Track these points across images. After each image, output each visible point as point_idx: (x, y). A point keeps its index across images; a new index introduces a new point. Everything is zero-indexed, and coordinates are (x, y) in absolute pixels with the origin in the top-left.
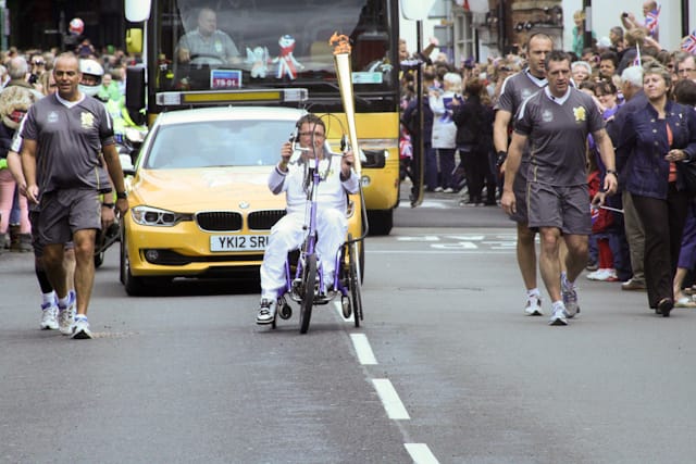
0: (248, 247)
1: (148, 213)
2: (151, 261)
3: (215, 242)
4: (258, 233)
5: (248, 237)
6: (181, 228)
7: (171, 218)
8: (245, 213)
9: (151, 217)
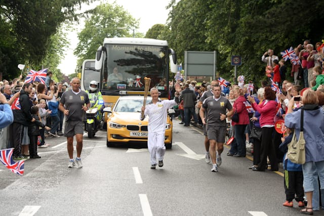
0: (141, 136)
1: (113, 124)
2: (113, 138)
3: (131, 134)
4: (143, 132)
5: (140, 133)
6: (122, 129)
7: (119, 126)
8: (140, 126)
9: (114, 125)
